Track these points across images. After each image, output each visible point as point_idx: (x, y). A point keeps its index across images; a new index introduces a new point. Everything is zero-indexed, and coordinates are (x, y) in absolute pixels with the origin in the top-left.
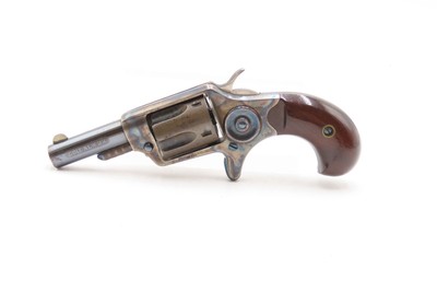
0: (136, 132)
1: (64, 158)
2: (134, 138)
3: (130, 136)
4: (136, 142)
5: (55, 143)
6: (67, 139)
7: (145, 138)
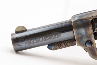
0: (83, 31)
1: (23, 44)
2: (80, 36)
3: (77, 34)
4: (80, 39)
5: (17, 32)
6: (26, 30)
7: (87, 37)
